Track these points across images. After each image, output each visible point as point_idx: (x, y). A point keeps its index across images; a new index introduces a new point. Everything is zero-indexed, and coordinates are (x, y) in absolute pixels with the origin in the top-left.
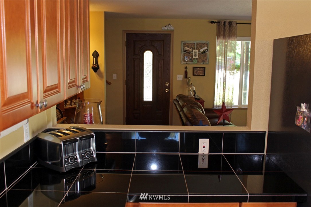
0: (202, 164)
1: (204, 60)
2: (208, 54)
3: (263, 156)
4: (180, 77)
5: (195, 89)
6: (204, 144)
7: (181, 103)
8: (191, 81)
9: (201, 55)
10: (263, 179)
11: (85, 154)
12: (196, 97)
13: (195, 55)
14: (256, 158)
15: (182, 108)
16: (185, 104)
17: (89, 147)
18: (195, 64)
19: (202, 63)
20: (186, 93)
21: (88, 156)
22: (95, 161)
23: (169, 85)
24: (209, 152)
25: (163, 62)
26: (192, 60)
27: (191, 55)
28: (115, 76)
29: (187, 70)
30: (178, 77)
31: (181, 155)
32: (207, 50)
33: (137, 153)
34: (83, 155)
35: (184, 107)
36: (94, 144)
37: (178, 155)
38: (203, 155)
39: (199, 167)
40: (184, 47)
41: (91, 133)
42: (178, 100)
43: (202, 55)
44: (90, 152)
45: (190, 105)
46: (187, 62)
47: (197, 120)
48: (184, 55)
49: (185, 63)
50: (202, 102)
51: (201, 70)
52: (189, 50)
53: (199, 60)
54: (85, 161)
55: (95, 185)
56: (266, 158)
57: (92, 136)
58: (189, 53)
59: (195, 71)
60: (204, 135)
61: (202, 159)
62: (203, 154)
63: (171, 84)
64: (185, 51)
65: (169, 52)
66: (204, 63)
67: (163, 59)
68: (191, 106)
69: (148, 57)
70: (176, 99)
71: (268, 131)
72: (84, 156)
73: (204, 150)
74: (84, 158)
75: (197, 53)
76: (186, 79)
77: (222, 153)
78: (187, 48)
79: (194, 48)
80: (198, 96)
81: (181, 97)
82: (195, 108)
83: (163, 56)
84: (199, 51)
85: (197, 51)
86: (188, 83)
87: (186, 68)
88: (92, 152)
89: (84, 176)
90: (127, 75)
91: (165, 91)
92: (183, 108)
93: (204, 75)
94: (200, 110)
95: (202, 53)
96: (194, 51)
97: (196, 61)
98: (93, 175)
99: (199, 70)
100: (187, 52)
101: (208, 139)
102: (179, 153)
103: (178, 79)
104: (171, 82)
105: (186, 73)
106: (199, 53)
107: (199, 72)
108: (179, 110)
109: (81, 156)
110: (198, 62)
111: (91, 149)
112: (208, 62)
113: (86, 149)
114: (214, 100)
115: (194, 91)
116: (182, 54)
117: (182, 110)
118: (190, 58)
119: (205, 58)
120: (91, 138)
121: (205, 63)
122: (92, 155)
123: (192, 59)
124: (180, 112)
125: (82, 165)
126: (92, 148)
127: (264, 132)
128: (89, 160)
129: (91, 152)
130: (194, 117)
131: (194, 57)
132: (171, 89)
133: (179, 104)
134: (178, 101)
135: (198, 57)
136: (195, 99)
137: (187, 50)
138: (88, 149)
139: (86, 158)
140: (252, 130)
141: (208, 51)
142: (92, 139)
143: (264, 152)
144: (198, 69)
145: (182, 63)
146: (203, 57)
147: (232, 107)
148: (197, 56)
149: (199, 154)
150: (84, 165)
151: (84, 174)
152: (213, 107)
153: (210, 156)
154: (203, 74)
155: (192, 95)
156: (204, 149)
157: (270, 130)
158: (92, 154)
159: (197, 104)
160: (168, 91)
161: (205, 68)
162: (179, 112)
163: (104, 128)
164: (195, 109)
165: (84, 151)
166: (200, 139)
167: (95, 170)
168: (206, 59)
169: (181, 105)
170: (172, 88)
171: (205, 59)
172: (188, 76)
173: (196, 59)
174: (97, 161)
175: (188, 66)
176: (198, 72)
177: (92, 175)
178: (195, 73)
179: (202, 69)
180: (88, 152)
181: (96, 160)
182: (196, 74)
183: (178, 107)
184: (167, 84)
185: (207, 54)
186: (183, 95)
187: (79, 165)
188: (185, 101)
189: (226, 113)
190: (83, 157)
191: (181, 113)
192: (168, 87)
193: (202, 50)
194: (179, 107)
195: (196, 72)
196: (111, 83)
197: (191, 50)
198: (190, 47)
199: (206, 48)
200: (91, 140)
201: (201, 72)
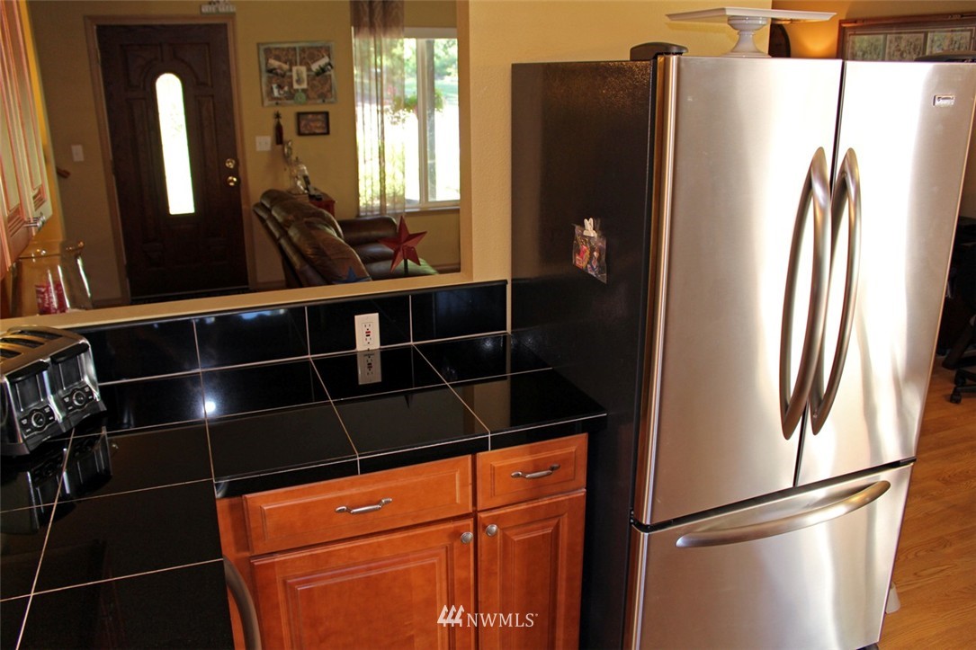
0: (369, 374)
1: (322, 93)
2: (333, 76)
3: (505, 337)
4: (264, 142)
5: (306, 173)
6: (368, 327)
7: (279, 214)
8: (294, 151)
9: (314, 79)
10: (509, 390)
11: (70, 396)
12: (313, 192)
13: (299, 81)
14: (488, 345)
15: (283, 227)
16: (291, 217)
17: (79, 378)
18: (301, 104)
19: (320, 101)
20: (284, 184)
21: (79, 402)
22: (102, 410)
23: (237, 165)
24: (381, 344)
25: (214, 104)
26: (291, 95)
27: (289, 80)
28: (78, 152)
29: (282, 122)
30: (257, 144)
31: (316, 361)
32: (329, 64)
33: (204, 370)
34: (67, 400)
35: (289, 227)
36: (91, 369)
37: (307, 362)
38: (369, 353)
39: (360, 383)
40: (267, 60)
41: (77, 340)
42: (268, 206)
43: (317, 78)
44: (83, 389)
45: (305, 219)
46: (277, 101)
47: (330, 260)
48: (270, 82)
49: (274, 102)
50: (329, 205)
51: (318, 120)
52: (280, 68)
53: (312, 94)
54: (74, 414)
55: (107, 470)
56: (511, 342)
57: (84, 348)
58: (283, 76)
59: (303, 123)
60: (365, 305)
61: (366, 364)
62: (368, 350)
63: (241, 164)
64: (271, 71)
65: (228, 75)
66: (324, 101)
67: (213, 96)
68: (306, 222)
69: (169, 91)
70: (263, 205)
71: (512, 280)
72: (71, 403)
73: (368, 341)
74: (70, 408)
75: (304, 75)
76: (280, 147)
77: (412, 343)
78: (274, 63)
79: (293, 61)
80: (315, 189)
81: (275, 197)
82: (320, 226)
83: (212, 87)
84: (309, 70)
85: (303, 69)
86: (286, 158)
87: (278, 116)
88: (90, 388)
89: (77, 454)
90: (115, 148)
91: (227, 182)
92: (287, 229)
93: (328, 133)
94: (332, 231)
95: (318, 74)
96: (294, 69)
97: (303, 95)
98: (98, 446)
99: (313, 121)
100: (277, 74)
101: (377, 314)
102: (309, 356)
103: (258, 149)
104: (240, 157)
105: (279, 130)
106: (308, 76)
107: (312, 124)
108: (277, 234)
109: (61, 404)
110: (308, 97)
111: (84, 383)
112: (336, 98)
113: (73, 383)
114: (357, 195)
115: (306, 178)
116: (264, 80)
117: (285, 234)
118: (286, 88)
119: (327, 86)
120: (79, 354)
121: (326, 101)
122: (90, 397)
123: (292, 91)
124: (279, 239)
125: (69, 428)
126: (86, 379)
127: (500, 283)
128: (84, 412)
129: (87, 390)
130: (319, 251)
131: (296, 86)
132: (241, 174)
133: (274, 219)
134: (268, 211)
135: (308, 84)
136: (311, 197)
137: (275, 69)
138: (77, 383)
139: (76, 407)
140: (475, 281)
141: (332, 67)
142: (83, 355)
143: (505, 329)
144: (310, 116)
145: (267, 102)
146: (320, 86)
147: (407, 211)
148: (303, 82)
149: (357, 352)
150: (73, 425)
151: (77, 447)
152: (358, 216)
153: (384, 354)
154: (325, 131)
155: (299, 188)
156: (368, 338)
157: (515, 277)
158: (91, 393)
159: (321, 215)
160: (235, 183)
161: (327, 114)
162: (276, 241)
163: (105, 320)
164: (319, 229)
165: (68, 390)
166: (356, 317)
167: (104, 432)
168: (330, 90)
169: (280, 219)
170: (245, 172)
171: (326, 89)
172: (286, 136)
173: (304, 90)
174: (105, 409)
175: (281, 110)
176: (311, 127)
177: (96, 448)
178: (303, 130)
179: (320, 117)
180: (78, 390)
181: (103, 408)
182: (307, 132)
183: (272, 227)
184: (230, 165)
185: (330, 76)
186: (278, 192)
187: (60, 429)
188: (287, 210)
189: (410, 244)
190: (67, 405)
191: (283, 242)
192: (235, 172)
193: (315, 67)
194: (275, 226)
195: (306, 126)
196: (68, 174)
197: (286, 67)
198: (284, 59)
199: (326, 60)
200: (80, 358)
201: (318, 125)
